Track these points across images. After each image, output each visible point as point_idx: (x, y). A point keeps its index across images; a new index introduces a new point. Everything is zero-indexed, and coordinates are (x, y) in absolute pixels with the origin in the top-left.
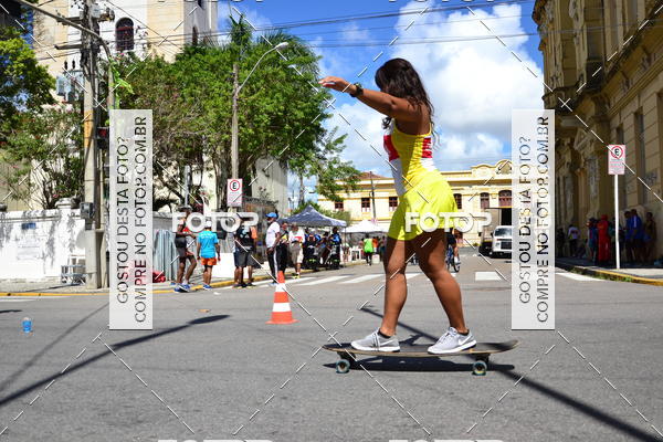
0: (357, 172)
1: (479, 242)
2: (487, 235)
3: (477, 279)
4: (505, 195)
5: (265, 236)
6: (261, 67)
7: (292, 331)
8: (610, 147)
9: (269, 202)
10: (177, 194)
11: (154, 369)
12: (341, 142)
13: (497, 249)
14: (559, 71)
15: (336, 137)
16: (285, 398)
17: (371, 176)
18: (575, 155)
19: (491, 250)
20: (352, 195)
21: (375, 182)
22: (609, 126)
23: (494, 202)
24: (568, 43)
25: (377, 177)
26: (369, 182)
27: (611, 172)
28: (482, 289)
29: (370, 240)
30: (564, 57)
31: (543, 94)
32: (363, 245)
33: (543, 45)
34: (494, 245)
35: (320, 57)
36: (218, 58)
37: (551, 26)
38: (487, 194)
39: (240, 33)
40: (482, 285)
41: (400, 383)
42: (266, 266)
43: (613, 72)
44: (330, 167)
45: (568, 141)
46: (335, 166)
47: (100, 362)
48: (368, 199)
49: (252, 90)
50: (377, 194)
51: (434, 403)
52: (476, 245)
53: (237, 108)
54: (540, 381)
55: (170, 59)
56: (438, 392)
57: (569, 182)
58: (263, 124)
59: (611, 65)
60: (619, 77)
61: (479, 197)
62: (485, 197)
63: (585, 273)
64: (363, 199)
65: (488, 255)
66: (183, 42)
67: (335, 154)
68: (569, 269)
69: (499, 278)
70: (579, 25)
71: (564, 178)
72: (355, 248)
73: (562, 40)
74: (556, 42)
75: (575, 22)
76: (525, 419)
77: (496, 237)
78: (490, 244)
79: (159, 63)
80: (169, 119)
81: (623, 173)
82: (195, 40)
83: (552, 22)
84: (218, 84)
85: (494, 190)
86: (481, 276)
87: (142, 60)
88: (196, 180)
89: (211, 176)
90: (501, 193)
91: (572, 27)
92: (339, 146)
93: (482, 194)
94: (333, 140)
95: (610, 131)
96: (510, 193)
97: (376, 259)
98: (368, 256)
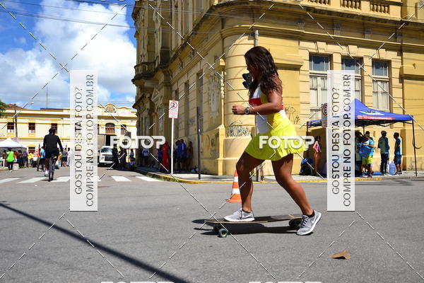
4: (110, 127)
8: (170, 102)
13: (102, 161)
14: (145, 52)
17: (15, 107)
18: (152, 104)
21: (18, 112)
22: (171, 89)
23: (103, 131)
24: (151, 36)
25: (20, 108)
26: (13, 111)
27: (170, 117)
29: (12, 153)
30: (149, 44)
31: (135, 65)
33: (137, 34)
37: (142, 24)
38: (98, 125)
41: (13, 256)
43: (175, 58)
45: (148, 95)
48: (13, 123)
50: (19, 121)
51: (35, 267)
54: (109, 246)
56: (40, 259)
57: (148, 120)
59: (174, 53)
60: (177, 61)
63: (154, 176)
64: (9, 123)
68: (145, 174)
70: (158, 26)
71: (146, 118)
73: (148, 34)
74: (144, 34)
75: (156, 24)
76: (94, 271)
81: (176, 117)
83: (143, 21)
85: (104, 122)
90: (107, 125)
91: (154, 27)
95: (172, 92)
96: (113, 125)
97: (16, 167)
98: (10, 165)
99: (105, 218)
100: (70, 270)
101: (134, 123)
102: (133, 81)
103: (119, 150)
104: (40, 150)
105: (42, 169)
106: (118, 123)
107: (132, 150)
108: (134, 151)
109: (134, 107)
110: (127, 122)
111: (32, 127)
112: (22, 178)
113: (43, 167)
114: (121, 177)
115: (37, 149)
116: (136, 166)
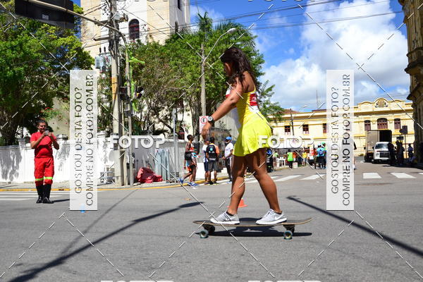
0: (281, 109)
1: (364, 153)
2: (370, 149)
3: (364, 178)
4: (382, 122)
5: (224, 152)
6: (219, 44)
7: (244, 212)
9: (226, 130)
10: (169, 126)
11: (160, 236)
12: (271, 90)
13: (377, 157)
14: (419, 36)
15: (268, 87)
16: (243, 255)
17: (291, 112)
19: (373, 158)
20: (279, 124)
21: (293, 115)
23: (374, 127)
25: (295, 113)
26: (289, 116)
28: (368, 184)
29: (292, 153)
31: (407, 53)
32: (287, 157)
33: (406, 20)
34: (375, 155)
35: (256, 37)
36: (191, 40)
37: (412, 6)
38: (369, 121)
39: (204, 23)
40: (368, 182)
42: (225, 171)
44: (264, 107)
46: (267, 106)
47: (126, 231)
48: (289, 127)
49: (213, 59)
50: (295, 123)
51: (342, 260)
52: (362, 155)
53: (204, 71)
55: (162, 43)
56: (344, 253)
58: (220, 81)
61: (363, 124)
62: (367, 123)
64: (286, 127)
65: (371, 162)
66: (169, 32)
67: (267, 98)
69: (379, 177)
72: (282, 159)
73: (420, 15)
77: (376, 150)
78: (372, 154)
79: (156, 46)
80: (163, 80)
82: (177, 30)
83: (413, 3)
84: (192, 56)
85: (374, 118)
86: (367, 176)
87: (145, 44)
88: (180, 118)
89: (189, 115)
90: (379, 120)
92: (270, 93)
93: (366, 122)
94: (265, 90)
96: (386, 120)
97: (295, 165)
98: (290, 164)
99: (400, 216)
100: (379, 268)
101: (411, 115)
102: (407, 70)
103: (395, 145)
104: (314, 149)
105: (319, 166)
106: (390, 117)
107: (410, 145)
108: (412, 146)
109: (408, 98)
110: (401, 116)
111: (306, 128)
112: (303, 175)
113: (320, 165)
114: (402, 174)
115: (311, 148)
116: (416, 161)
